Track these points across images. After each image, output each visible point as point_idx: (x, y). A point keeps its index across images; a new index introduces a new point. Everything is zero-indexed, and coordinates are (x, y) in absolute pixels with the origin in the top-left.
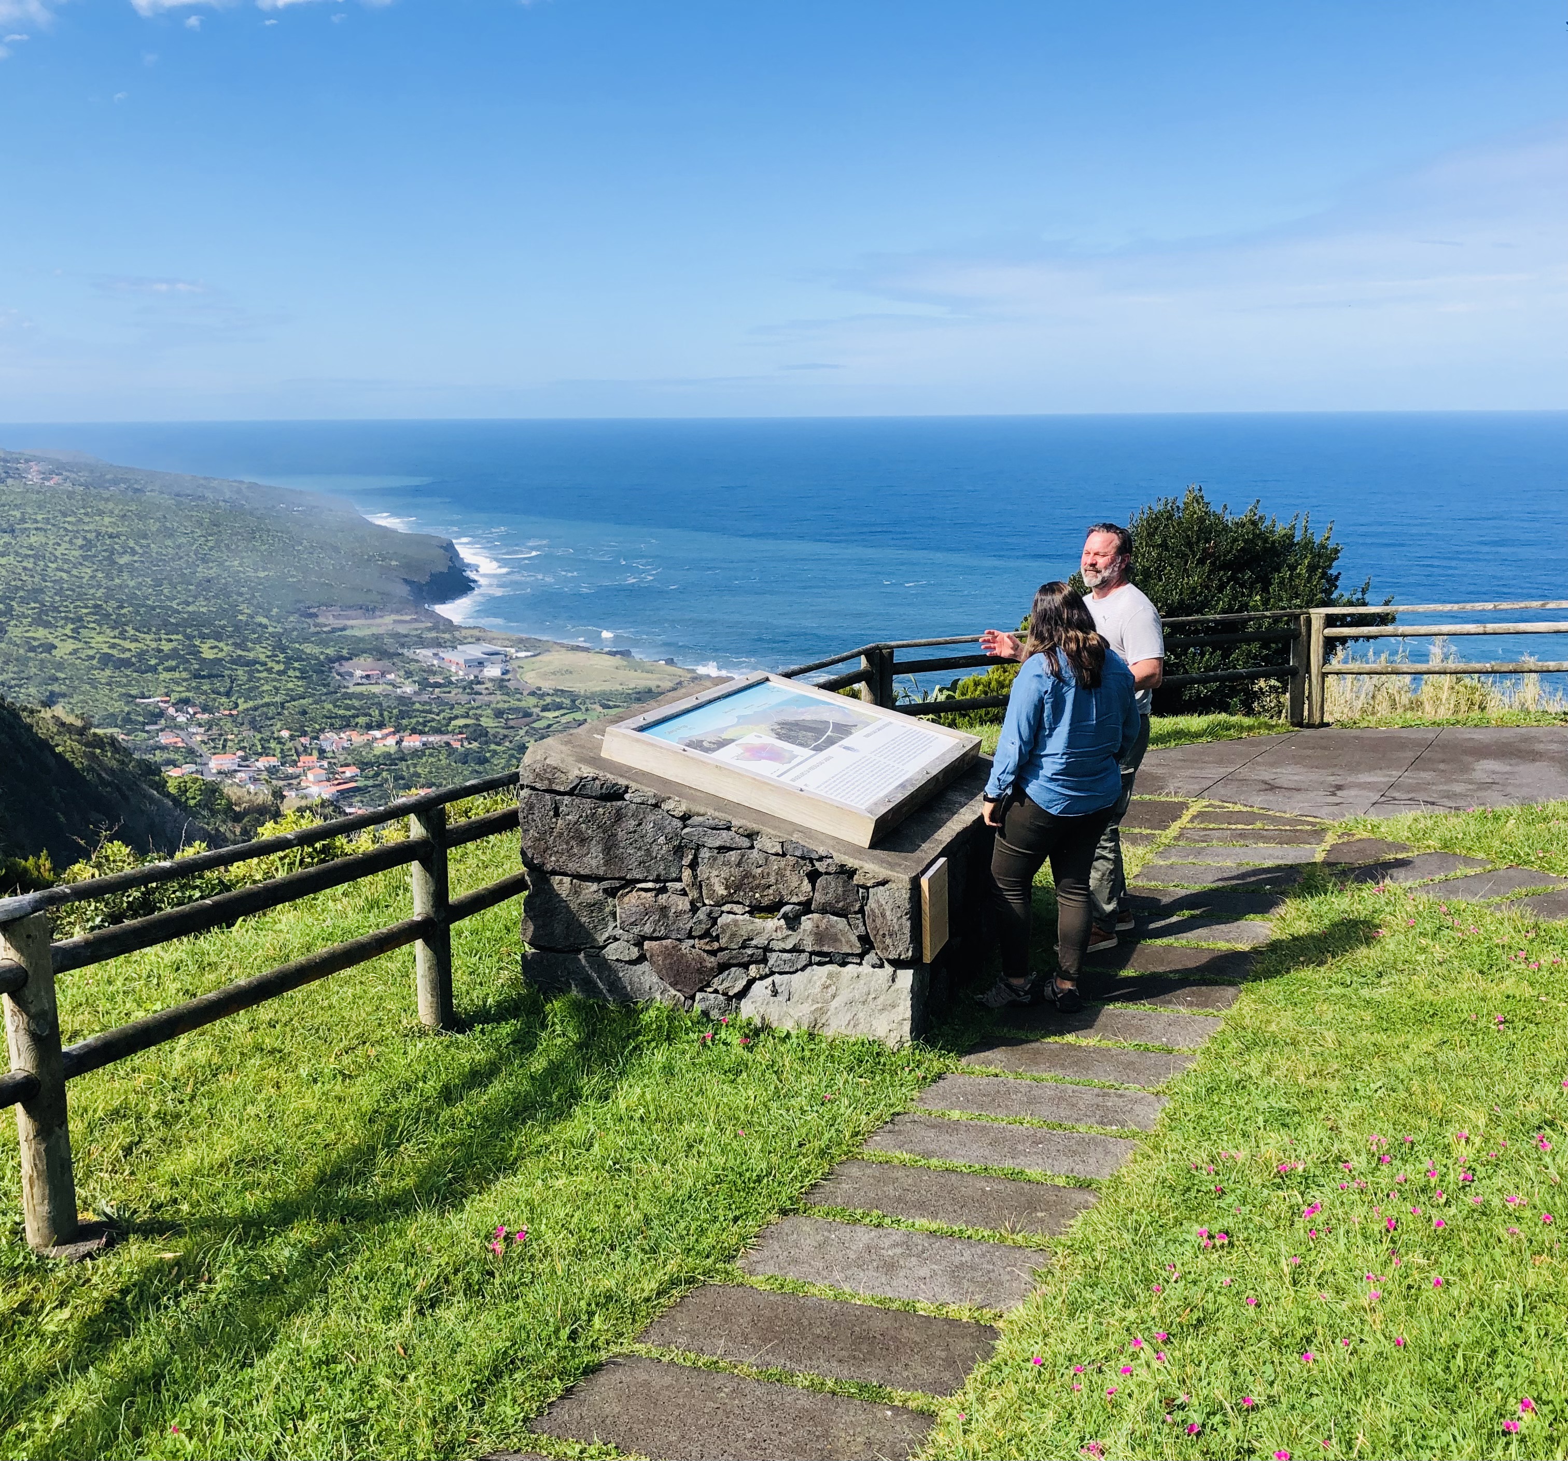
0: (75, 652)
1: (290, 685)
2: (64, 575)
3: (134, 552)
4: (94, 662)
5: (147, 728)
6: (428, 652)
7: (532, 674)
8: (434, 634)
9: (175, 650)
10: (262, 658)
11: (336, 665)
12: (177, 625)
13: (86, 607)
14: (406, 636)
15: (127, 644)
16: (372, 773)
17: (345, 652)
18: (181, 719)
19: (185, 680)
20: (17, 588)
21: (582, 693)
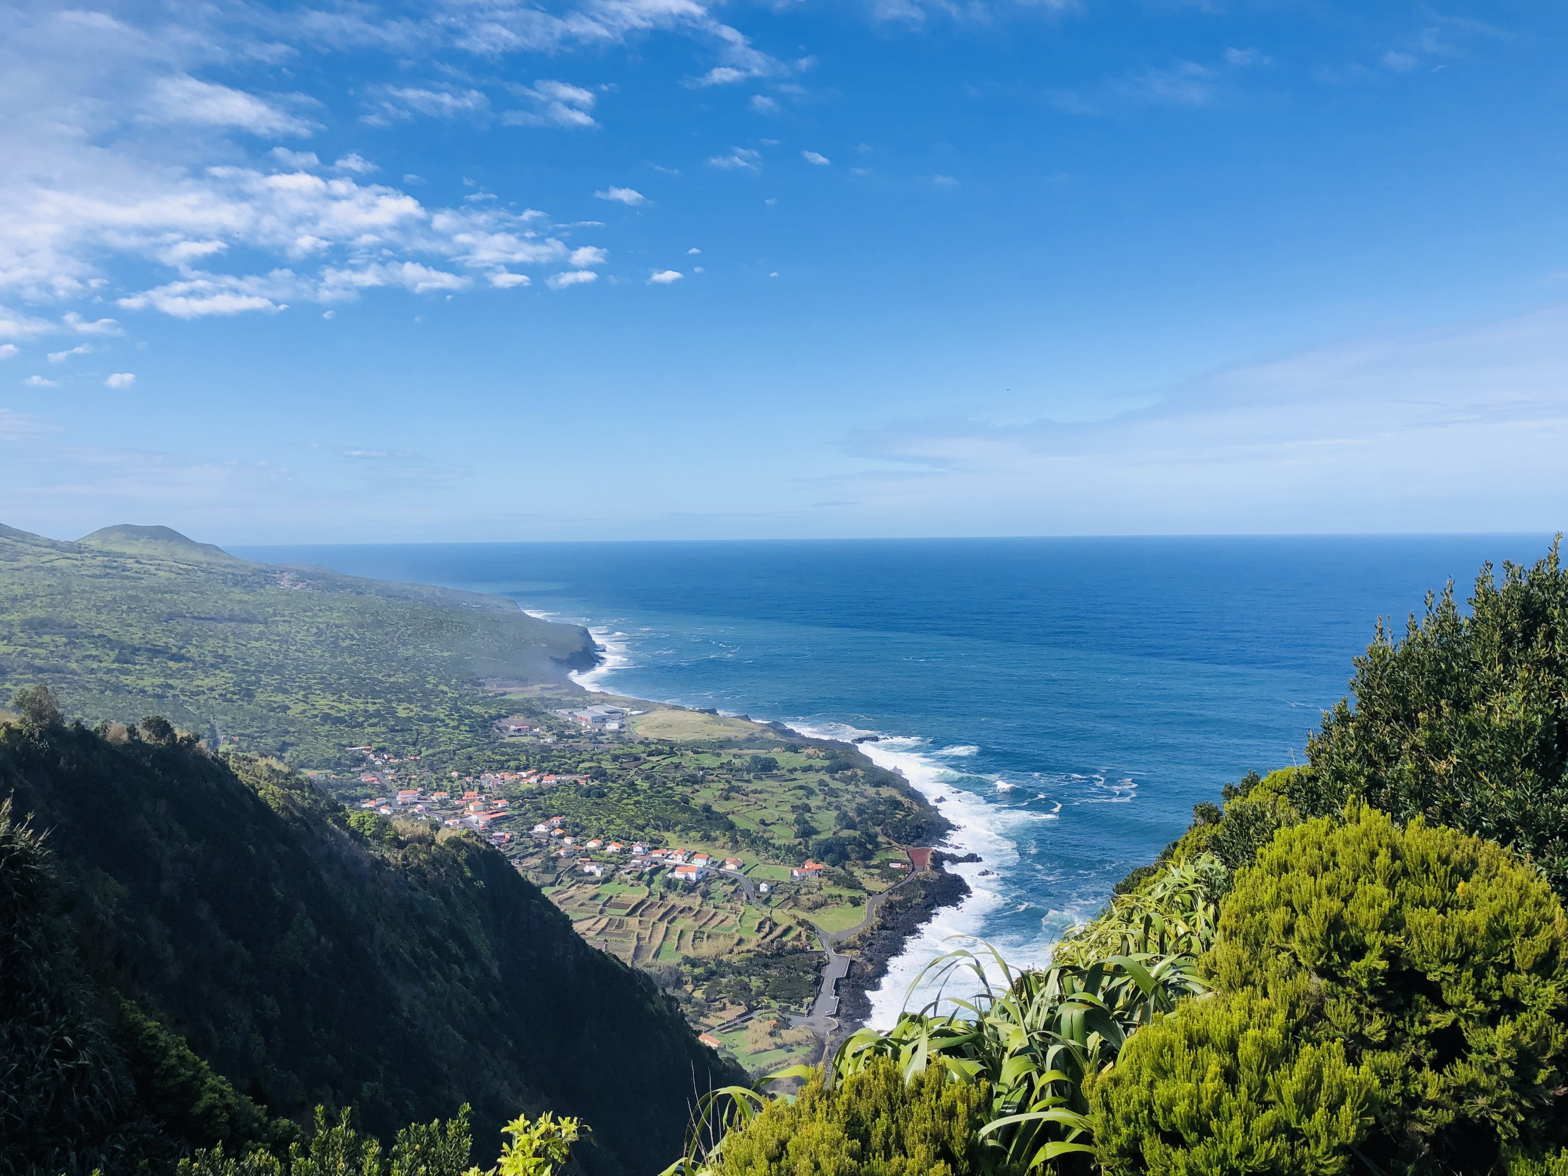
0: (305, 711)
1: (461, 737)
2: (301, 655)
3: (353, 638)
4: (318, 720)
5: (352, 770)
6: (565, 712)
7: (642, 728)
8: (570, 698)
9: (378, 711)
10: (442, 716)
11: (496, 722)
12: (381, 692)
13: (315, 678)
14: (550, 700)
15: (342, 706)
16: (517, 805)
17: (503, 712)
18: (378, 763)
19: (383, 733)
20: (266, 664)
21: (679, 742)
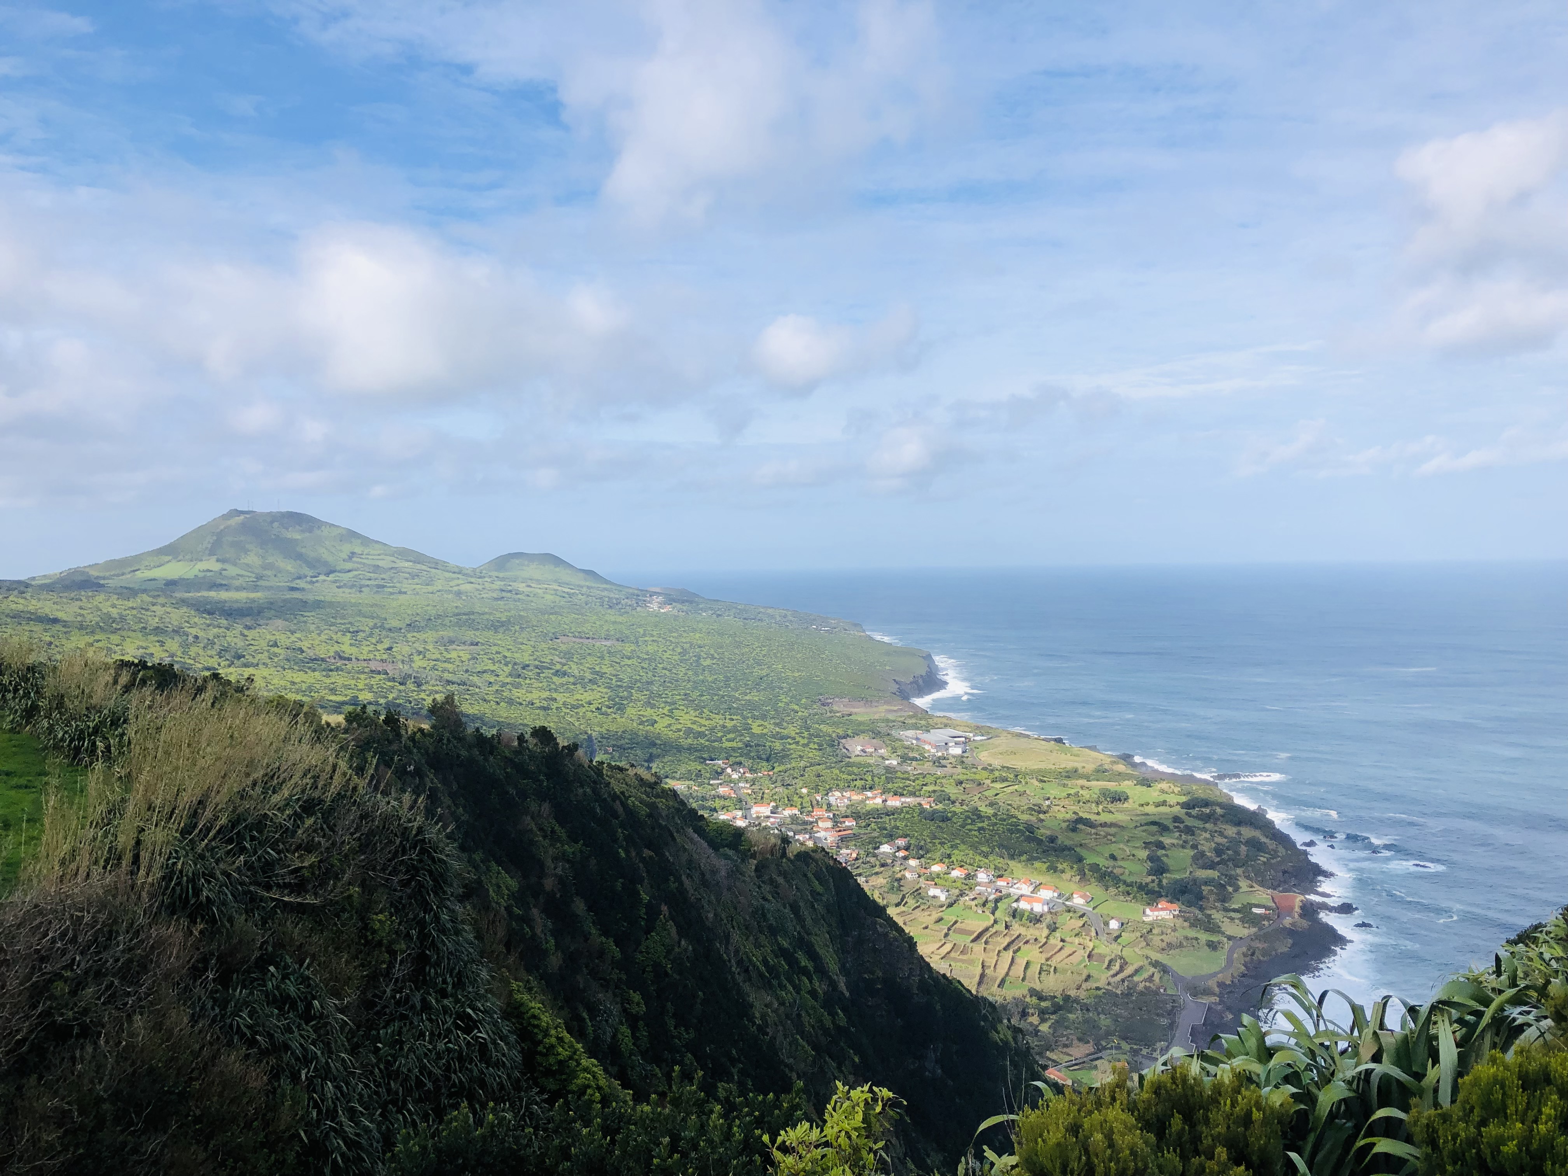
0: (670, 725)
1: (811, 755)
2: (667, 673)
3: (713, 658)
4: (681, 733)
5: (711, 782)
6: (910, 733)
7: (985, 753)
8: (914, 721)
9: (735, 726)
10: (793, 734)
11: (843, 741)
12: (738, 709)
13: (680, 695)
14: (894, 721)
15: (703, 722)
16: (864, 824)
17: (849, 732)
18: (735, 776)
19: (739, 748)
20: (636, 681)
21: (1023, 770)
